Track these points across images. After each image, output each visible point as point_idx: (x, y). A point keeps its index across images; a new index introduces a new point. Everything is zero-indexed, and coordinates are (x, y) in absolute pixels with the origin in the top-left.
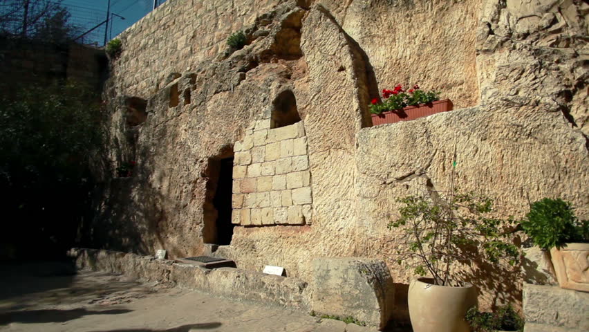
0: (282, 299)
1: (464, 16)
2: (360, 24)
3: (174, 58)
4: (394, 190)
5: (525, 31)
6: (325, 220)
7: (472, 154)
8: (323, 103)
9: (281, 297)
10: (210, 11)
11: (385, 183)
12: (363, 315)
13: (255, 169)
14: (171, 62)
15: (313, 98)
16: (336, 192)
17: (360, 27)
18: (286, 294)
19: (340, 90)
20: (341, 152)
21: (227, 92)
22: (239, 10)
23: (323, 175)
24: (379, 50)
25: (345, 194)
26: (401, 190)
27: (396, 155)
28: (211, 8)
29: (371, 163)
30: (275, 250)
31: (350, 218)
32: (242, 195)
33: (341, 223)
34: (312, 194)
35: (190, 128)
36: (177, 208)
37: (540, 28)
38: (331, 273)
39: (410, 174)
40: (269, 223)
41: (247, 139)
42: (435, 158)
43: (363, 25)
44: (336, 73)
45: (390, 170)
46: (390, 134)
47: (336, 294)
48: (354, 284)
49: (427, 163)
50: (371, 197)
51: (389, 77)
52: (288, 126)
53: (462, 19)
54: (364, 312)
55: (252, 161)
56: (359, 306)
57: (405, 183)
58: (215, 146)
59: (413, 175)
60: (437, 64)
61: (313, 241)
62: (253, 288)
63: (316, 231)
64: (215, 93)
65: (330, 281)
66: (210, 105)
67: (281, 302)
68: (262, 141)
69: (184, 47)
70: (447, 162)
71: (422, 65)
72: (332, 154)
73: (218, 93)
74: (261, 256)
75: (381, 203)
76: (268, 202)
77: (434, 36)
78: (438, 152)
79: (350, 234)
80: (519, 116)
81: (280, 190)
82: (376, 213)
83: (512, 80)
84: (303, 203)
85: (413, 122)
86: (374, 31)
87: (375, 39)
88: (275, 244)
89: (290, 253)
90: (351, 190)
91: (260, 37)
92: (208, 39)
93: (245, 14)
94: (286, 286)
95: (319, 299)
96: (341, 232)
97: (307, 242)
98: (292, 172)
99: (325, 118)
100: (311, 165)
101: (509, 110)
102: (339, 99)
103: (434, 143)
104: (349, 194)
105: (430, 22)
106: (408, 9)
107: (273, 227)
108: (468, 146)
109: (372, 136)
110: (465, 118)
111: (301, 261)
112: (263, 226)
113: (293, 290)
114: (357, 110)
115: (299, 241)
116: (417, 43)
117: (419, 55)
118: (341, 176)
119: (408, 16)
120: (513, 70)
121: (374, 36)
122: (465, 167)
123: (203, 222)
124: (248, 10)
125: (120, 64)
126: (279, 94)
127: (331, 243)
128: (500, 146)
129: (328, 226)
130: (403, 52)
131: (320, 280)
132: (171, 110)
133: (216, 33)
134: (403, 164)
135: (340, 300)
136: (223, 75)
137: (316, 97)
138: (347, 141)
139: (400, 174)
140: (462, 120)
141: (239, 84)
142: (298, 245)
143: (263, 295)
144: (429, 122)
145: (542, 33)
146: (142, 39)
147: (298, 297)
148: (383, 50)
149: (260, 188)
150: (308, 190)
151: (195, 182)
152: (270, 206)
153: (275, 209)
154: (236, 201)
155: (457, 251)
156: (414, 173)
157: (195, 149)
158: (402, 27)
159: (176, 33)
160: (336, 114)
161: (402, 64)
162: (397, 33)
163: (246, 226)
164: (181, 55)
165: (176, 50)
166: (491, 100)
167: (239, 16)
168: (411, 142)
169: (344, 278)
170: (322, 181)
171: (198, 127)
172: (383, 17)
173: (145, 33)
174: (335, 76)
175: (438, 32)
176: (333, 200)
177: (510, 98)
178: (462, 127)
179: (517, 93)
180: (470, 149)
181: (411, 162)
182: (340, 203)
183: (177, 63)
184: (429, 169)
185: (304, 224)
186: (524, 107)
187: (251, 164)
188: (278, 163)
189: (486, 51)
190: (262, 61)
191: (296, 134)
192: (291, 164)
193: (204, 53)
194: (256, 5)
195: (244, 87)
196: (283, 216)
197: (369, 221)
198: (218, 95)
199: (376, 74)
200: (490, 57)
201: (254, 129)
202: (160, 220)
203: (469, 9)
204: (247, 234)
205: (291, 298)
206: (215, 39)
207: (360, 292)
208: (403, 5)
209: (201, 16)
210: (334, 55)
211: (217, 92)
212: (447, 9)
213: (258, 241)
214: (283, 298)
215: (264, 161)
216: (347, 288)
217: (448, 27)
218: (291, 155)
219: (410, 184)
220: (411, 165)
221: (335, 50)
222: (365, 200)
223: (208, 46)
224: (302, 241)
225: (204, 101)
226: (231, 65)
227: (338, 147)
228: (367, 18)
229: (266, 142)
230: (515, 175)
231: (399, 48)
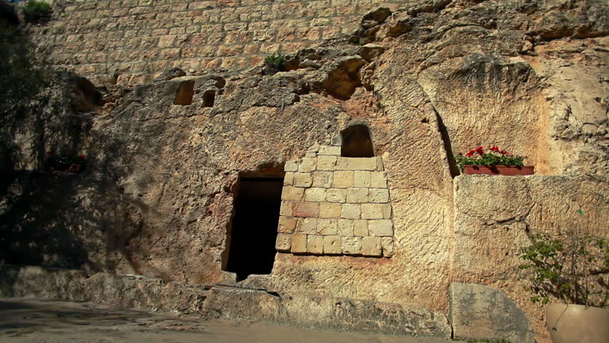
0: (408, 327)
1: (527, 110)
2: (435, 89)
3: (152, 53)
4: (495, 231)
5: (590, 132)
6: (411, 254)
7: (565, 210)
8: (405, 146)
9: (406, 325)
10: (213, 23)
11: (486, 224)
12: (516, 337)
13: (316, 193)
14: (145, 57)
15: (394, 138)
16: (424, 227)
17: (435, 93)
18: (414, 321)
19: (425, 138)
20: (428, 193)
21: (274, 109)
22: (257, 35)
23: (408, 210)
24: (453, 116)
25: (434, 231)
26: (502, 231)
27: (499, 201)
28: (217, 21)
29: (473, 204)
30: (344, 281)
31: (440, 254)
32: (296, 219)
33: (430, 257)
34: (393, 227)
35: (209, 133)
36: (175, 224)
37: (599, 134)
38: (476, 297)
39: (511, 219)
40: (334, 252)
41: (308, 162)
42: (533, 209)
43: (438, 91)
44: (420, 123)
45: (491, 214)
46: (492, 184)
47: (484, 317)
48: (503, 307)
49: (527, 212)
50: (471, 235)
51: (461, 139)
52: (364, 158)
53: (525, 112)
54: (516, 334)
55: (312, 184)
56: (510, 329)
57: (506, 226)
58: (251, 160)
59: (512, 221)
60: (504, 140)
61: (397, 274)
62: (365, 315)
63: (399, 264)
64: (254, 105)
65: (475, 305)
66: (245, 117)
67: (407, 330)
68: (330, 166)
69: (169, 47)
70: (543, 213)
71: (492, 137)
72: (417, 192)
73: (259, 106)
74: (323, 287)
75: (481, 240)
76: (335, 230)
77: (502, 118)
78: (536, 205)
79: (443, 269)
80: (600, 189)
81: (353, 219)
82: (475, 250)
83: (591, 163)
84: (382, 235)
85: (514, 177)
86: (448, 100)
87: (449, 106)
88: (344, 275)
89: (365, 285)
90: (441, 227)
91: (310, 68)
92: (208, 49)
93: (263, 41)
94: (413, 313)
95: (463, 324)
96: (432, 266)
97: (388, 274)
98: (368, 202)
99: (408, 159)
100: (392, 199)
101: (592, 183)
102: (424, 145)
103: (533, 197)
104: (439, 231)
105: (498, 107)
106: (480, 92)
107: (338, 257)
108: (562, 204)
109: (474, 182)
110: (559, 182)
111: (381, 293)
112: (323, 255)
113: (423, 316)
114: (445, 159)
115: (377, 272)
116: (488, 119)
117: (490, 129)
118: (429, 213)
119: (479, 96)
120: (590, 156)
121: (448, 103)
122: (559, 219)
123: (224, 244)
124: (269, 39)
125: (45, 32)
126: (351, 127)
127: (419, 277)
128: (586, 207)
129: (414, 259)
130: (475, 122)
131: (463, 304)
132: (175, 108)
133: (221, 47)
134: (504, 210)
135: (488, 323)
136: (270, 90)
137: (397, 138)
138: (435, 183)
139: (501, 218)
140: (556, 183)
141: (292, 104)
142: (376, 277)
143: (380, 323)
144: (528, 180)
145: (601, 137)
146: (95, 17)
147: (430, 323)
148: (456, 117)
149: (323, 213)
150: (389, 223)
151: (213, 196)
152: (337, 234)
153: (344, 239)
154: (283, 223)
155: (551, 287)
156: (514, 218)
157: (216, 158)
158: (473, 104)
159: (157, 28)
160: (421, 158)
161: (474, 132)
162: (469, 107)
163: (295, 254)
164: (163, 53)
165: (155, 46)
166: (578, 173)
167: (255, 40)
168: (513, 193)
169: (492, 302)
170: (406, 216)
171: (224, 134)
172: (458, 91)
173: (100, 13)
174: (419, 125)
175: (506, 116)
176: (421, 235)
177: (592, 175)
178: (556, 188)
179: (595, 172)
180: (563, 207)
181: (512, 209)
182: (429, 238)
183: (153, 60)
184: (528, 217)
185: (382, 255)
186: (602, 183)
187: (310, 187)
188: (350, 192)
189: (564, 139)
190: (313, 90)
191: (375, 167)
192: (368, 195)
193: (200, 62)
194: (280, 37)
195: (299, 108)
196: (355, 246)
197: (466, 258)
198: (261, 109)
199: (449, 133)
200: (567, 144)
201: (317, 152)
202: (133, 236)
203: (532, 107)
204: (300, 263)
205: (422, 324)
206: (218, 52)
207: (511, 315)
208: (476, 87)
209: (199, 24)
210: (417, 107)
211: (257, 105)
212: (513, 102)
213: (317, 271)
214: (410, 325)
215: (331, 187)
216: (495, 312)
217: (513, 114)
218: (368, 186)
219: (510, 227)
220: (511, 212)
221: (418, 103)
222: (464, 238)
223: (207, 56)
224: (381, 273)
225: (236, 108)
226: (281, 83)
227: (424, 187)
228: (443, 87)
229: (335, 168)
230: (598, 230)
231: (471, 119)
